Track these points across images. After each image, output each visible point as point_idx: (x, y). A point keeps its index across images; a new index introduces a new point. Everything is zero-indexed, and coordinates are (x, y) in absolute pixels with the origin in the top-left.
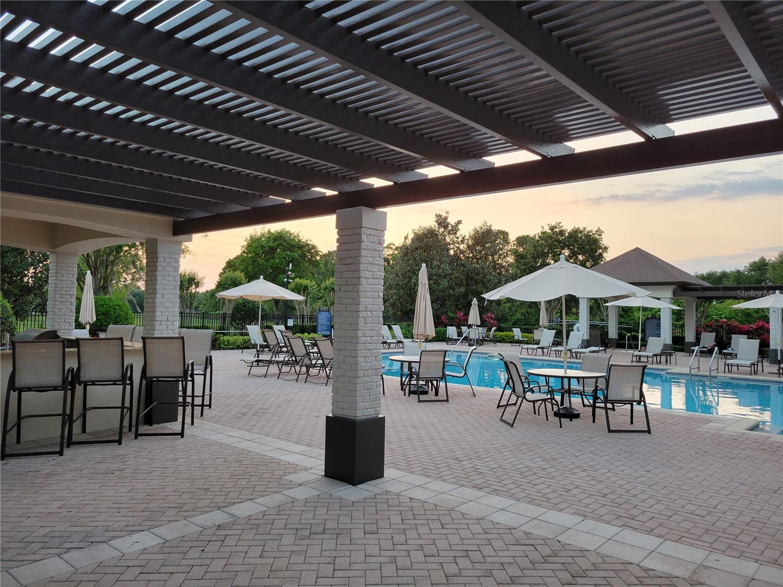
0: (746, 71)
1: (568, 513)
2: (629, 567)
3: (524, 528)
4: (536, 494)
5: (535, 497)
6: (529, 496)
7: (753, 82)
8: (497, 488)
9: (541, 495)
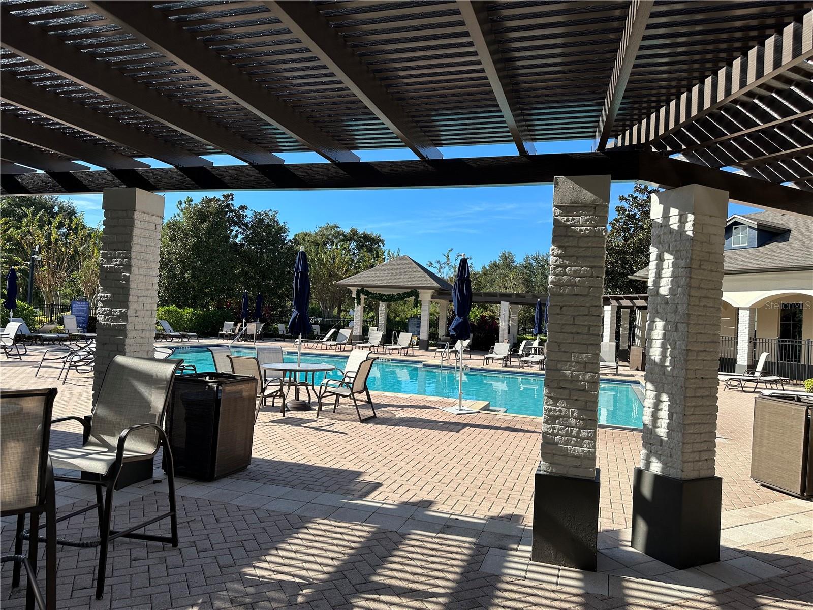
0: (500, 111)
1: (339, 494)
2: (389, 535)
3: (298, 512)
4: (310, 479)
5: (309, 483)
6: (304, 482)
7: (504, 122)
8: (273, 477)
9: (315, 480)
